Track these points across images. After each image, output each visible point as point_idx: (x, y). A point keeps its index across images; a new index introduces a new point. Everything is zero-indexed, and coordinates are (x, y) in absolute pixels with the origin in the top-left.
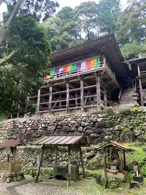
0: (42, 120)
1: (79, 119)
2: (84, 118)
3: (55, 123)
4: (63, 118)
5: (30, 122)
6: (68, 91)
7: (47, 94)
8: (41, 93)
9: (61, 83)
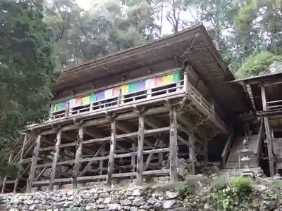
0: (54, 198)
1: (127, 202)
2: (137, 199)
3: (79, 206)
4: (96, 196)
5: (32, 202)
6: (112, 138)
7: (73, 144)
8: (63, 142)
9: (101, 121)
